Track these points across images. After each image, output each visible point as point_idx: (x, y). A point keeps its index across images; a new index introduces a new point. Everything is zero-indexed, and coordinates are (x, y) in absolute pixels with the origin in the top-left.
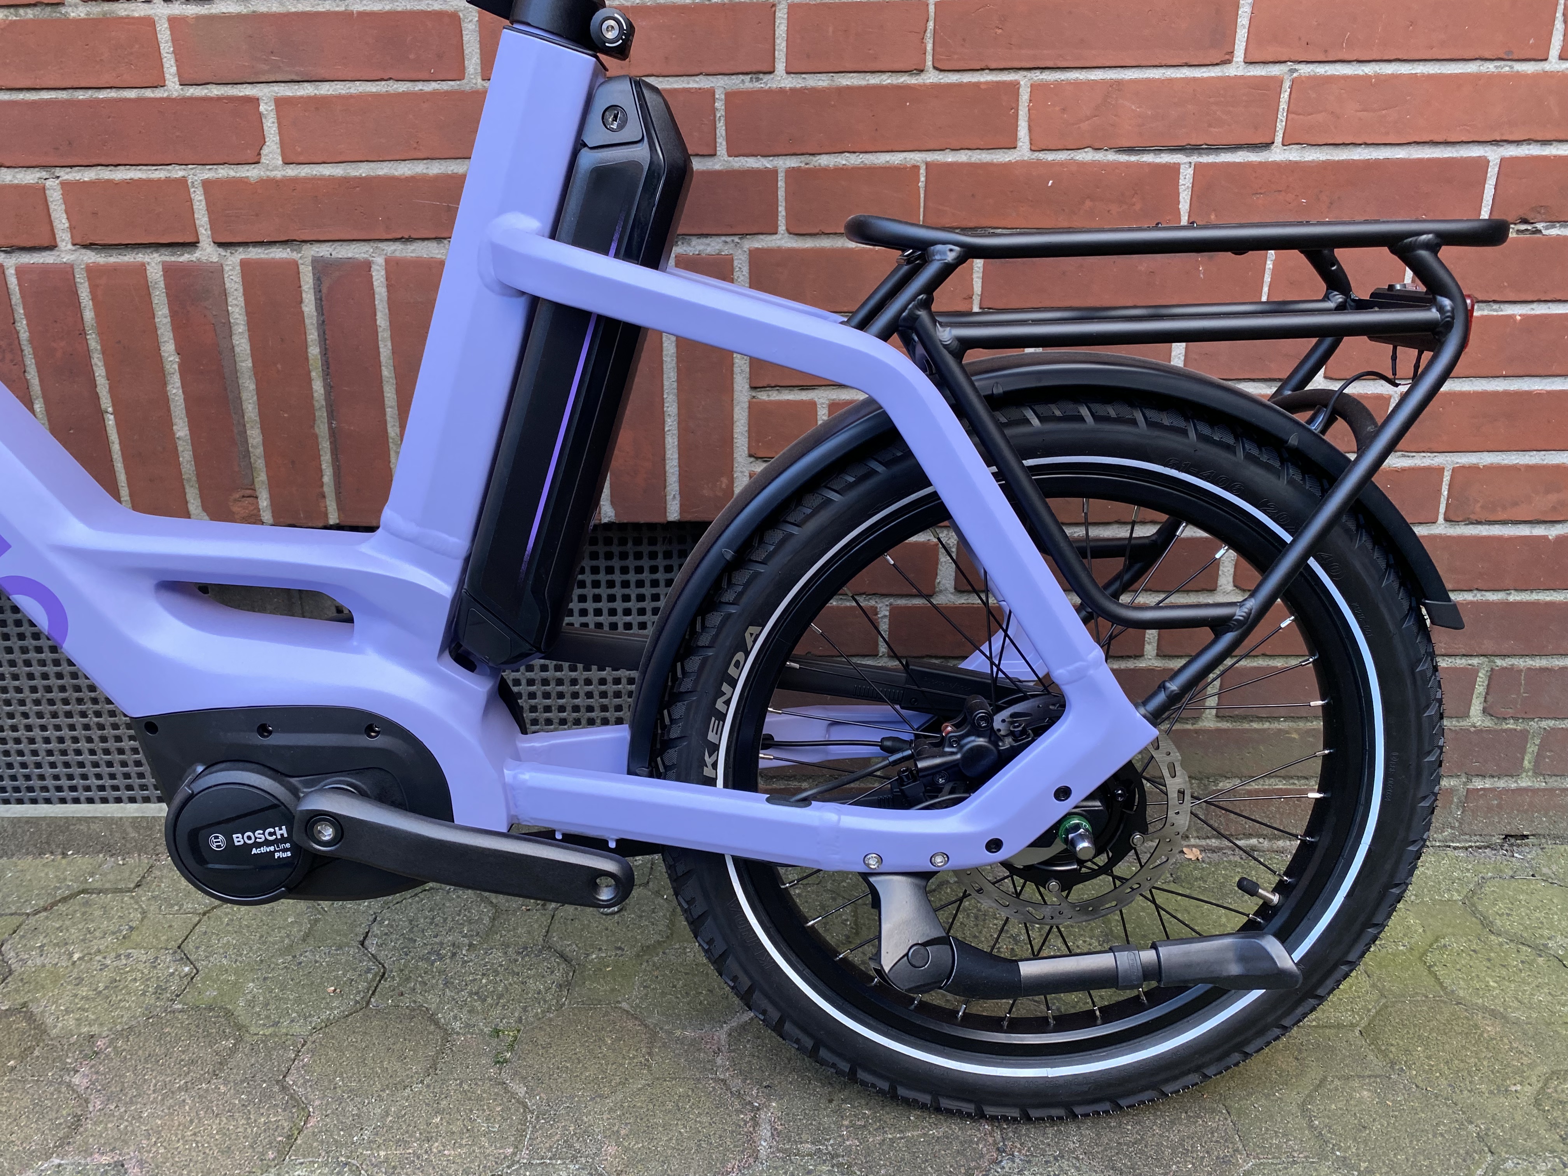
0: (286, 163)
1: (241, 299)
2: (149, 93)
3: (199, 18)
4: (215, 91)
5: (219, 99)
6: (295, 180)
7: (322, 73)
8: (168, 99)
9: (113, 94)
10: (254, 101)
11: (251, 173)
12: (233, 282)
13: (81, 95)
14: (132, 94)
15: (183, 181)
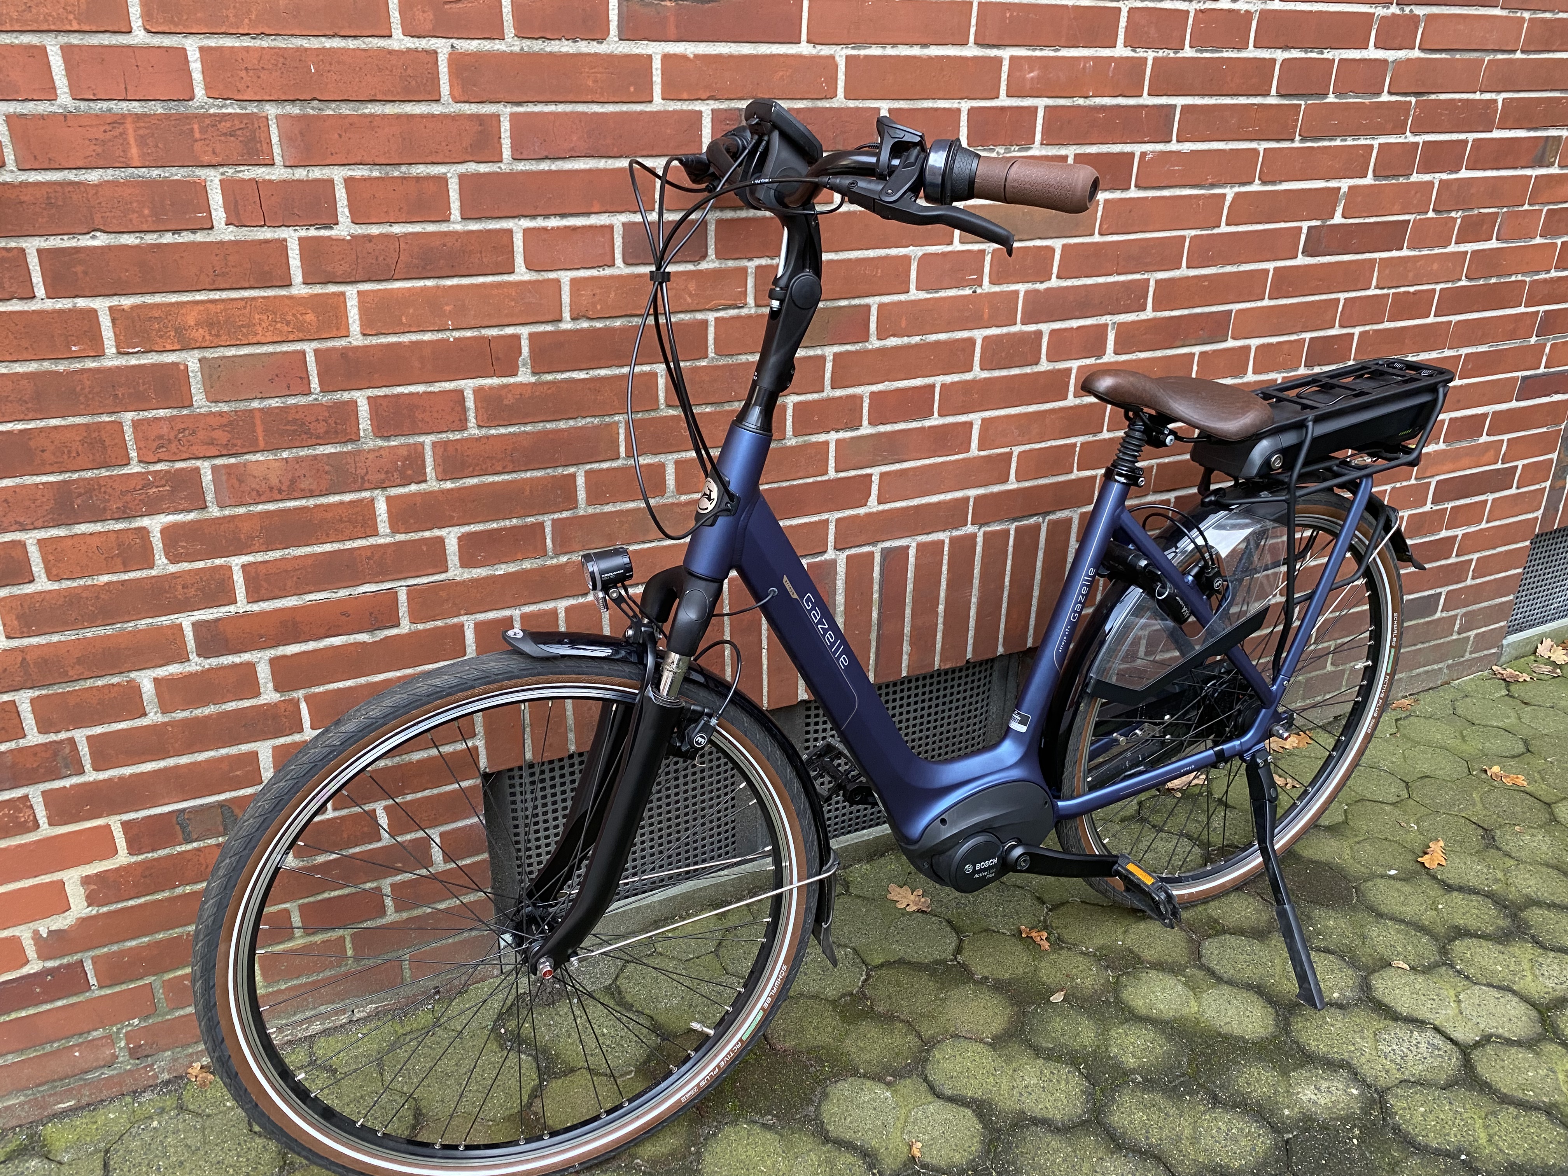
0: (879, 503)
1: (844, 577)
2: (819, 479)
3: (852, 438)
4: (853, 473)
5: (854, 477)
6: (883, 512)
7: (906, 457)
8: (829, 481)
9: (801, 481)
10: (870, 475)
11: (862, 511)
12: (841, 569)
13: (784, 484)
14: (811, 480)
15: (827, 521)
